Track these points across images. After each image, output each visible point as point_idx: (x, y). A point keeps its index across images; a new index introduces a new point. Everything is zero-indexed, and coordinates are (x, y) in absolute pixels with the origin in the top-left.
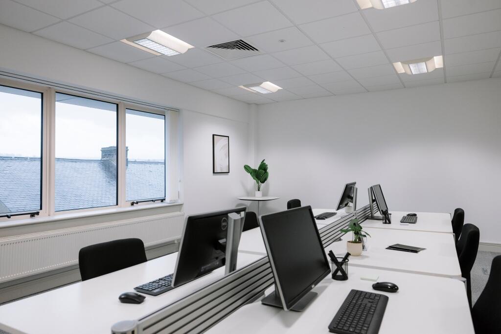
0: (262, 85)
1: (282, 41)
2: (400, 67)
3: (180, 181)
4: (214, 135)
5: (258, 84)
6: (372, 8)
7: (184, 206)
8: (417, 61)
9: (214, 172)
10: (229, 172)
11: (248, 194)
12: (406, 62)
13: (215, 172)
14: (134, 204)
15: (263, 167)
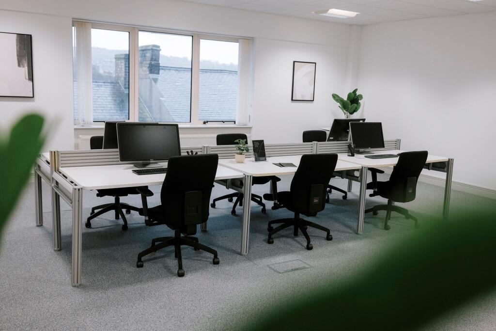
3: (251, 106)
4: (294, 62)
7: (253, 129)
9: (292, 100)
10: (313, 100)
13: (294, 99)
14: (206, 123)
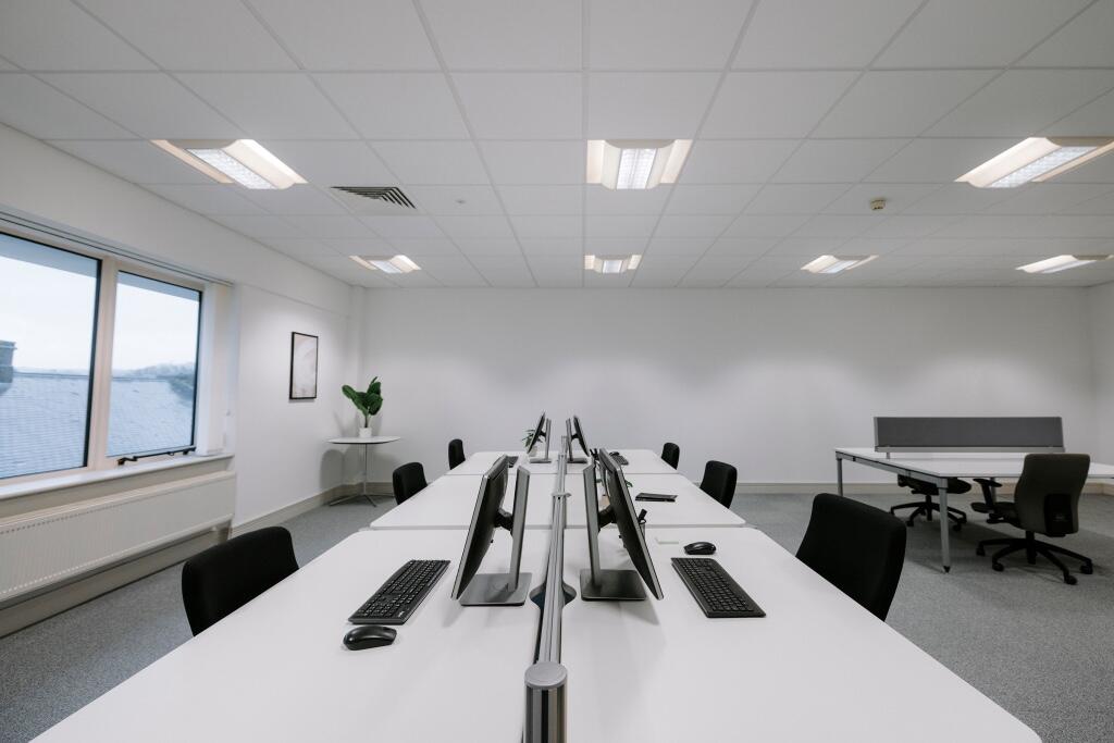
0: (392, 260)
1: (461, 202)
2: (591, 262)
3: (228, 414)
4: (293, 334)
5: (386, 258)
6: (600, 185)
7: (234, 460)
8: (612, 257)
9: (291, 398)
10: (315, 398)
11: (344, 433)
12: (602, 257)
13: (293, 396)
14: (126, 462)
15: (375, 388)
